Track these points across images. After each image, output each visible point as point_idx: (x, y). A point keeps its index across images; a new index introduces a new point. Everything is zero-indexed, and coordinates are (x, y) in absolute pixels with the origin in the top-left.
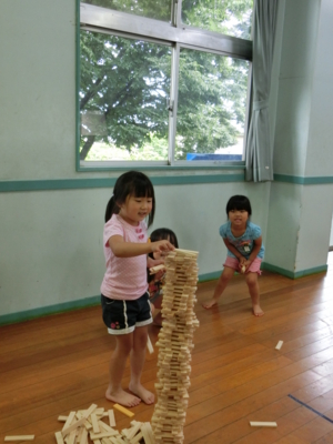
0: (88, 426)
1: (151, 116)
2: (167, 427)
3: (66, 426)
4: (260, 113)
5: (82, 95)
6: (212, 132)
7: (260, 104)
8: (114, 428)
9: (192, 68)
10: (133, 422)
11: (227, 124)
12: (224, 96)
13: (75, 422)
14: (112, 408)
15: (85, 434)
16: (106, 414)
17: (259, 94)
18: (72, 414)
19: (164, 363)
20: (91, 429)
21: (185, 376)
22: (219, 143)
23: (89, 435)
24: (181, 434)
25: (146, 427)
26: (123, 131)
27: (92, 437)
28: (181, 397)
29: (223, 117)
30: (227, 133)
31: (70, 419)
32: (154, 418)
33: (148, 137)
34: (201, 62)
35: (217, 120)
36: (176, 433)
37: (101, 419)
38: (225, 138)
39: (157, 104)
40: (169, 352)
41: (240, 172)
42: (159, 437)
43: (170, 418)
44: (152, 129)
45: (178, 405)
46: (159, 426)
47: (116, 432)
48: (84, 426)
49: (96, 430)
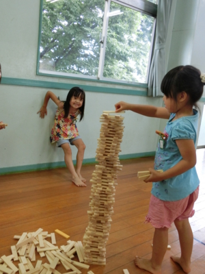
0: (36, 243)
1: (85, 65)
2: (94, 243)
3: (19, 242)
4: (160, 52)
5: (41, 50)
6: (122, 78)
7: (160, 45)
8: (55, 245)
9: (112, 36)
10: (69, 241)
11: (131, 75)
12: (130, 56)
13: (27, 239)
14: (54, 232)
15: (33, 248)
16: (49, 236)
18: (24, 234)
19: (95, 194)
20: (38, 245)
21: (110, 205)
23: (36, 249)
24: (104, 249)
25: (79, 244)
27: (39, 250)
28: (106, 221)
29: (129, 70)
31: (23, 238)
32: (85, 237)
34: (118, 33)
36: (101, 248)
37: (46, 239)
40: (100, 187)
41: (144, 90)
42: (89, 251)
43: (97, 237)
45: (104, 227)
46: (88, 242)
47: (57, 247)
48: (32, 243)
49: (41, 245)
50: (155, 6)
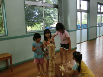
1: (36, 19)
4: (61, 19)
6: (49, 22)
11: (52, 20)
12: (51, 14)
17: (60, 15)
19: (51, 65)
22: (51, 24)
26: (30, 23)
28: (54, 71)
29: (51, 18)
30: (53, 21)
33: (35, 24)
35: (50, 19)
38: (52, 23)
39: (36, 16)
40: (51, 63)
43: (52, 75)
44: (36, 22)
50: (57, 5)
